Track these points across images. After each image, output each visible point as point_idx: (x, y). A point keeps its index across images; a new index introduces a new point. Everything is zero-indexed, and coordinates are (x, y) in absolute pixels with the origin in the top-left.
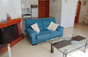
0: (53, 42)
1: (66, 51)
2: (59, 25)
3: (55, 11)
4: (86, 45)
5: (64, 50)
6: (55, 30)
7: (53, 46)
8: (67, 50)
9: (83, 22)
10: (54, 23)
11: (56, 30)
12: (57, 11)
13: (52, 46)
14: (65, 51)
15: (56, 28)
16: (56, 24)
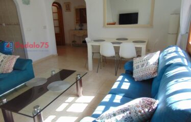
0: (5, 101)
1: (38, 110)
2: (18, 57)
3: (4, 24)
4: (76, 82)
5: (33, 110)
6: (10, 71)
7: (8, 112)
8: (38, 106)
9: (73, 42)
10: (4, 55)
11: (14, 69)
12: (10, 24)
13: (6, 111)
14: (36, 110)
15: (13, 66)
16: (9, 55)
